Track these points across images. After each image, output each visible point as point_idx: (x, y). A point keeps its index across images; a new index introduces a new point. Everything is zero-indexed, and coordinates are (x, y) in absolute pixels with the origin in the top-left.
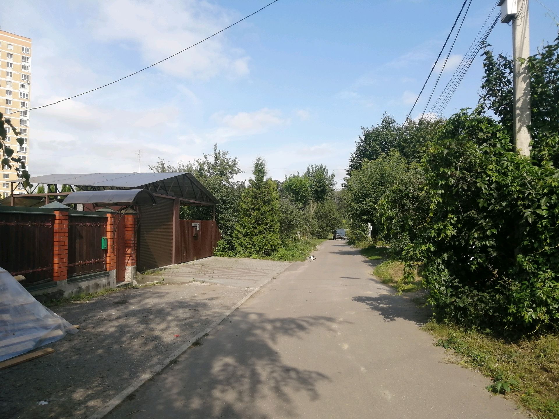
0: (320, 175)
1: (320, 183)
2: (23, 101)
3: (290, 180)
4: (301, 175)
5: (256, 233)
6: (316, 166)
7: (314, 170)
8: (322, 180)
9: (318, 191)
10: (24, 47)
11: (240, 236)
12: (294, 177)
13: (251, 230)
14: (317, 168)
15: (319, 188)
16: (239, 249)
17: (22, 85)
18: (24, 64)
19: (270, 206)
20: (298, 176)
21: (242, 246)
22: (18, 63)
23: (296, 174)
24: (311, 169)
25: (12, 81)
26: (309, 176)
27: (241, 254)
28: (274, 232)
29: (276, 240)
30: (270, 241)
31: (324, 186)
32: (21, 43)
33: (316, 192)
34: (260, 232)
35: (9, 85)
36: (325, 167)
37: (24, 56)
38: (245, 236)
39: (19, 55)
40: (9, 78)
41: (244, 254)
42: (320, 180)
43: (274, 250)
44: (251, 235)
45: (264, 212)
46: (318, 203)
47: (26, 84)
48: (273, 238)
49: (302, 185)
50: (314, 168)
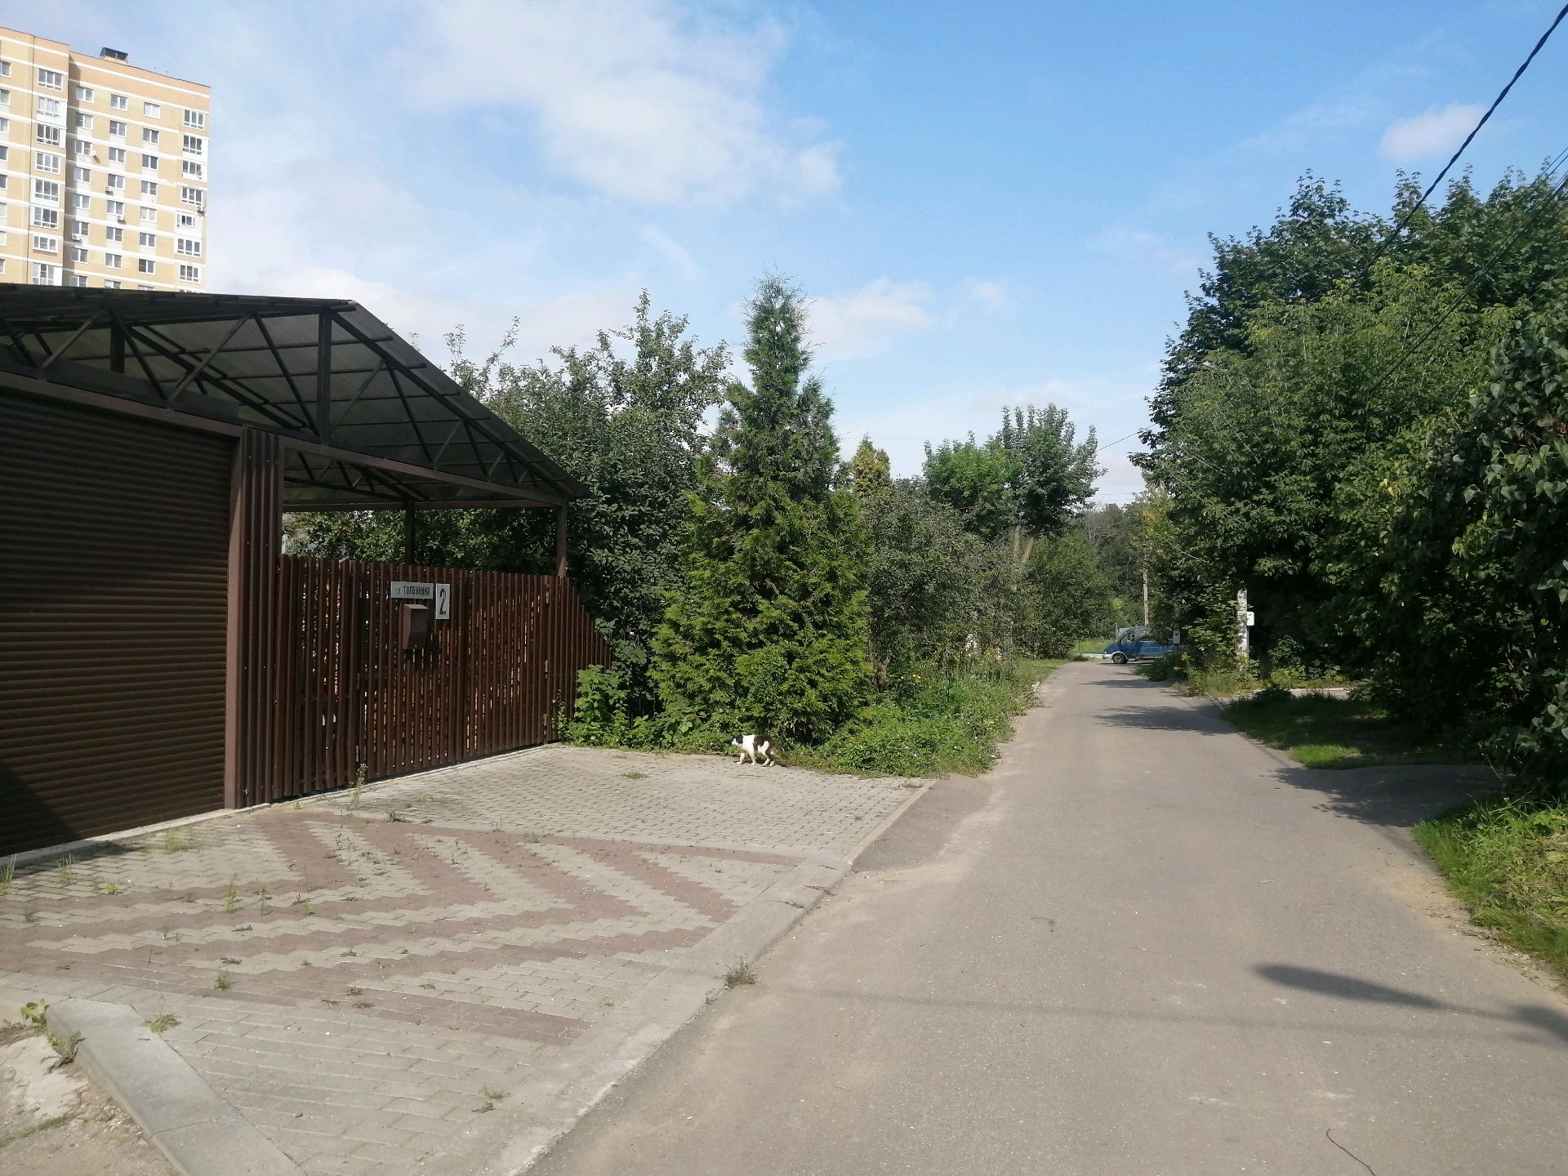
0: (1045, 440)
1: (1046, 467)
2: (186, 264)
3: (944, 457)
4: (980, 443)
5: (756, 633)
6: (1032, 412)
7: (1025, 426)
8: (1052, 459)
9: (1039, 497)
10: (188, 109)
11: (681, 647)
12: (956, 450)
13: (727, 621)
14: (1036, 417)
15: (1042, 484)
16: (675, 707)
17: (183, 217)
18: (190, 157)
19: (821, 506)
20: (969, 447)
21: (692, 696)
22: (171, 154)
23: (964, 440)
24: (1014, 424)
25: (156, 206)
26: (1008, 446)
27: (685, 734)
28: (840, 630)
29: (848, 666)
30: (819, 673)
31: (1059, 480)
32: (181, 99)
33: (1033, 499)
34: (772, 629)
35: (147, 219)
36: (1064, 413)
37: (190, 135)
38: (702, 650)
39: (173, 133)
40: (147, 199)
41: (696, 733)
42: (1046, 459)
43: (839, 716)
44: (725, 644)
45: (791, 533)
46: (1037, 538)
47: (194, 215)
48: (833, 658)
49: (982, 476)
50: (1026, 420)
